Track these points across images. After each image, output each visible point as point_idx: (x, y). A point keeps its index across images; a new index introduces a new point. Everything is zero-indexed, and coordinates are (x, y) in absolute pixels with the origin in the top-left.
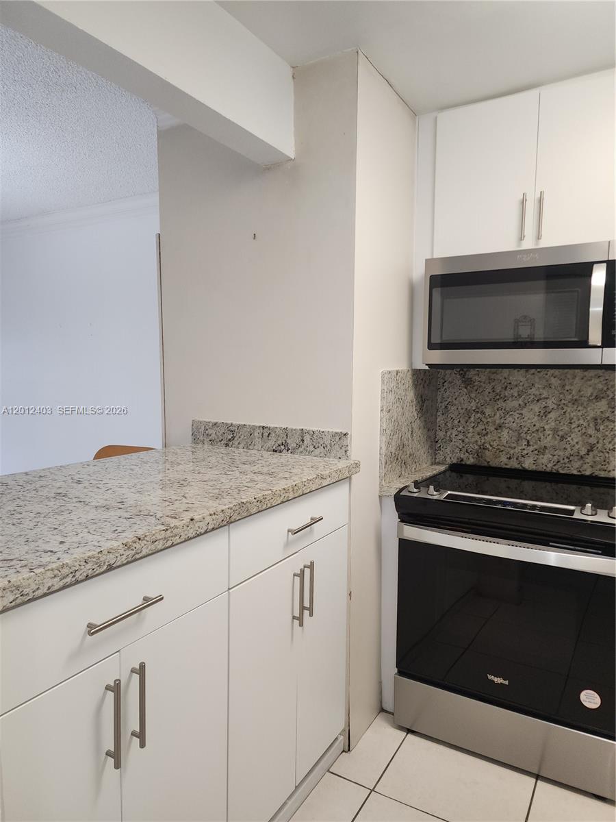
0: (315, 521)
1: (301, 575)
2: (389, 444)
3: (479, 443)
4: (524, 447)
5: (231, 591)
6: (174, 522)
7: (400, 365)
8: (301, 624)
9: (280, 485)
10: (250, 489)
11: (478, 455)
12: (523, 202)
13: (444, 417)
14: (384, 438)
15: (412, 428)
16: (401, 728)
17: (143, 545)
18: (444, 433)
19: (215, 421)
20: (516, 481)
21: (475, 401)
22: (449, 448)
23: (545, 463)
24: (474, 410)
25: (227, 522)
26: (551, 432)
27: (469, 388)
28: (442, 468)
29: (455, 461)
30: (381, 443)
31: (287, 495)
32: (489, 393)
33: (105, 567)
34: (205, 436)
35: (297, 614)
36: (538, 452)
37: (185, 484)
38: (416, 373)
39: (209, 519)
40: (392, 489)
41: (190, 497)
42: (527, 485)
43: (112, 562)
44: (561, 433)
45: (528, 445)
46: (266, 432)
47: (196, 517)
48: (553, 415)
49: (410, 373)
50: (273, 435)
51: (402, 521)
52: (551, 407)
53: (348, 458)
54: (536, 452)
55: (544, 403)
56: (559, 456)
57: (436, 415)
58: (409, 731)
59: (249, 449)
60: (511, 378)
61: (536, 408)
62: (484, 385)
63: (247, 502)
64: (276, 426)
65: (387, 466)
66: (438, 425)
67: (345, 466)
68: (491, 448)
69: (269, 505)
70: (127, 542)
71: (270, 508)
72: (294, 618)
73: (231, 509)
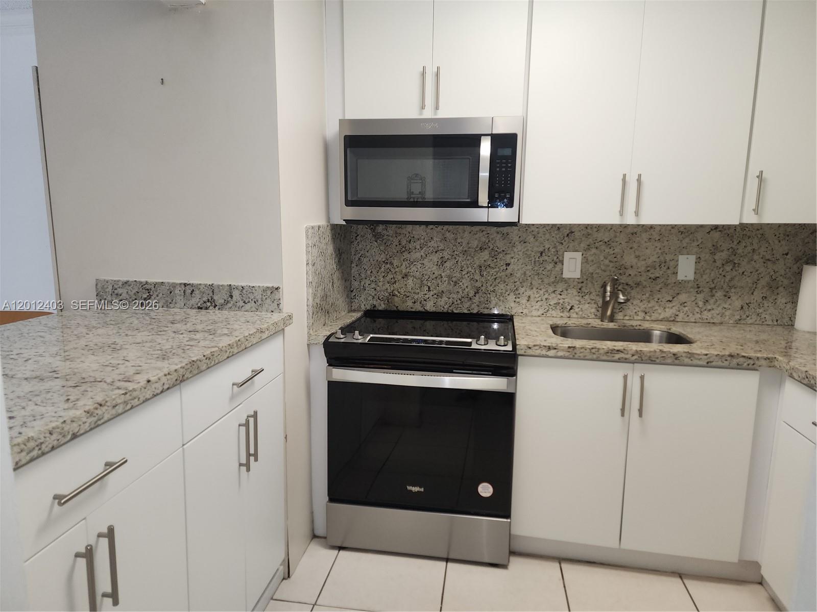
0: (256, 373)
1: (247, 425)
2: (315, 296)
3: (389, 291)
4: (426, 292)
5: (185, 447)
6: (131, 386)
7: (321, 221)
8: (248, 470)
9: (225, 342)
10: (194, 347)
11: (388, 301)
12: (423, 74)
13: (358, 268)
14: (311, 291)
15: (332, 280)
16: (333, 547)
17: (104, 410)
18: (359, 283)
19: (125, 279)
20: (421, 321)
21: (385, 253)
22: (363, 296)
23: (443, 305)
24: (384, 262)
25: (180, 380)
26: (447, 279)
27: (379, 241)
28: (358, 315)
29: (368, 308)
30: (308, 295)
31: (232, 350)
32: (396, 246)
33: (69, 437)
34: (114, 295)
35: (244, 461)
36: (437, 296)
37: (119, 348)
38: (335, 228)
39: (164, 379)
40: (320, 337)
41: (133, 360)
42: (429, 324)
43: (76, 431)
44: (454, 279)
45: (429, 290)
46: (189, 289)
47: (152, 379)
48: (448, 264)
49: (329, 228)
50: (197, 292)
51: (330, 365)
52: (446, 258)
53: (280, 311)
54: (436, 296)
55: (441, 254)
56: (453, 298)
57: (351, 267)
58: (341, 548)
59: (170, 308)
60: (414, 233)
61: (435, 258)
62: (391, 239)
63: (197, 360)
64: (199, 283)
65: (314, 316)
66: (353, 276)
67: (280, 319)
68: (399, 295)
69: (217, 362)
70: (89, 410)
71: (217, 363)
72: (241, 465)
73: (183, 368)
